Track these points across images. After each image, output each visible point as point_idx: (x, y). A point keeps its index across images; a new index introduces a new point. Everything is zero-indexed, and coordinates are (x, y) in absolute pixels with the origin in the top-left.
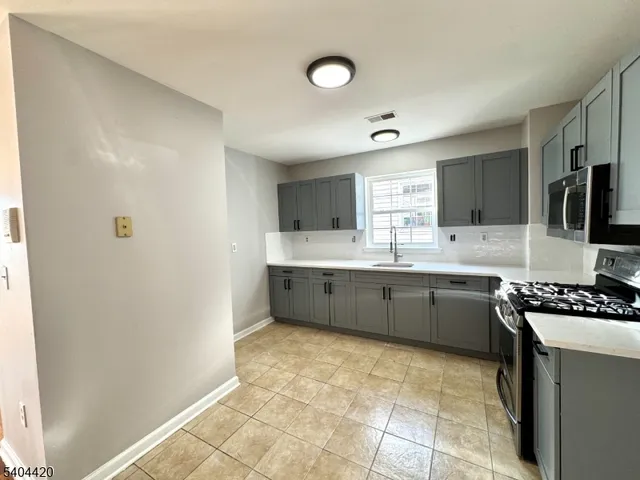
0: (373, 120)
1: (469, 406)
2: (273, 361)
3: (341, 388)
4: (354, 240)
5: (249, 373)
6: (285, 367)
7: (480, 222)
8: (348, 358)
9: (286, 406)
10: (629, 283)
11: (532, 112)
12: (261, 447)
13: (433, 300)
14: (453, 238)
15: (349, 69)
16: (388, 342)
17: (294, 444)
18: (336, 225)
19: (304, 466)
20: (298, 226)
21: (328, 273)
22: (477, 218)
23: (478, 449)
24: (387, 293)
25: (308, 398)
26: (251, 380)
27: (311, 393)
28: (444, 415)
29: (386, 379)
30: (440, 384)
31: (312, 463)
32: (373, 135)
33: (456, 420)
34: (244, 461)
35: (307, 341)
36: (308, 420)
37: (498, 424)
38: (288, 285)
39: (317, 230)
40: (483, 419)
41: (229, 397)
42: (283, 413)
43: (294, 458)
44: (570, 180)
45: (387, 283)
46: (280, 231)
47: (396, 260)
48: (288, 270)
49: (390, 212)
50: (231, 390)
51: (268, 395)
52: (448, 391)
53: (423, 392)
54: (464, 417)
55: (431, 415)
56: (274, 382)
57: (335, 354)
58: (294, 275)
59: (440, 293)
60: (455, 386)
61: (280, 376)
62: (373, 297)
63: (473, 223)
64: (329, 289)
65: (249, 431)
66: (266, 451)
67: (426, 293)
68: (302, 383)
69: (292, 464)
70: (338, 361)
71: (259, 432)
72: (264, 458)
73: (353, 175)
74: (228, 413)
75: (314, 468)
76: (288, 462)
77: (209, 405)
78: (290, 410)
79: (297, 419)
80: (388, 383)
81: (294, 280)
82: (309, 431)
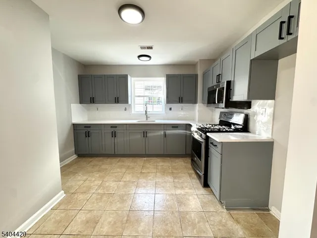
0: (142, 48)
1: (183, 175)
2: (85, 178)
3: (129, 181)
4: (126, 110)
5: (70, 187)
6: (93, 179)
7: (182, 102)
8: (128, 168)
9: (101, 198)
10: (230, 122)
11: (200, 60)
12: (93, 222)
13: (165, 135)
14: (170, 109)
15: (142, 15)
16: (145, 157)
17: (113, 214)
18: (117, 101)
19: (122, 221)
20: (92, 101)
21: (114, 126)
22: (181, 100)
23: (190, 189)
24: (145, 134)
25: (113, 191)
26: (72, 191)
27: (114, 188)
28: (176, 181)
29: (149, 173)
30: (171, 170)
31: (126, 218)
32: (140, 56)
33: (180, 181)
34: (85, 233)
35: (103, 164)
36: (117, 200)
37: (193, 178)
38: (88, 135)
39: (106, 103)
40: (189, 178)
41: (60, 204)
42: (101, 201)
43: (115, 220)
44: (218, 86)
45: (145, 129)
46: (80, 103)
47: (147, 119)
48: (87, 126)
49: (144, 96)
50: (60, 199)
51: (88, 196)
52: (174, 171)
53: (165, 174)
54: (183, 179)
55: (171, 182)
56: (89, 188)
57: (121, 167)
58: (91, 128)
59: (168, 132)
60: (176, 169)
61: (92, 185)
62: (139, 136)
63: (179, 102)
64: (114, 135)
65: (82, 217)
66: (97, 223)
67: (162, 133)
68: (107, 184)
69: (115, 223)
70: (124, 170)
71: (88, 216)
72: (97, 227)
73: (127, 75)
74: (62, 213)
75: (127, 220)
76: (112, 223)
77: (45, 213)
78: (105, 198)
79: (110, 202)
80: (150, 174)
81: (91, 131)
82: (119, 205)
